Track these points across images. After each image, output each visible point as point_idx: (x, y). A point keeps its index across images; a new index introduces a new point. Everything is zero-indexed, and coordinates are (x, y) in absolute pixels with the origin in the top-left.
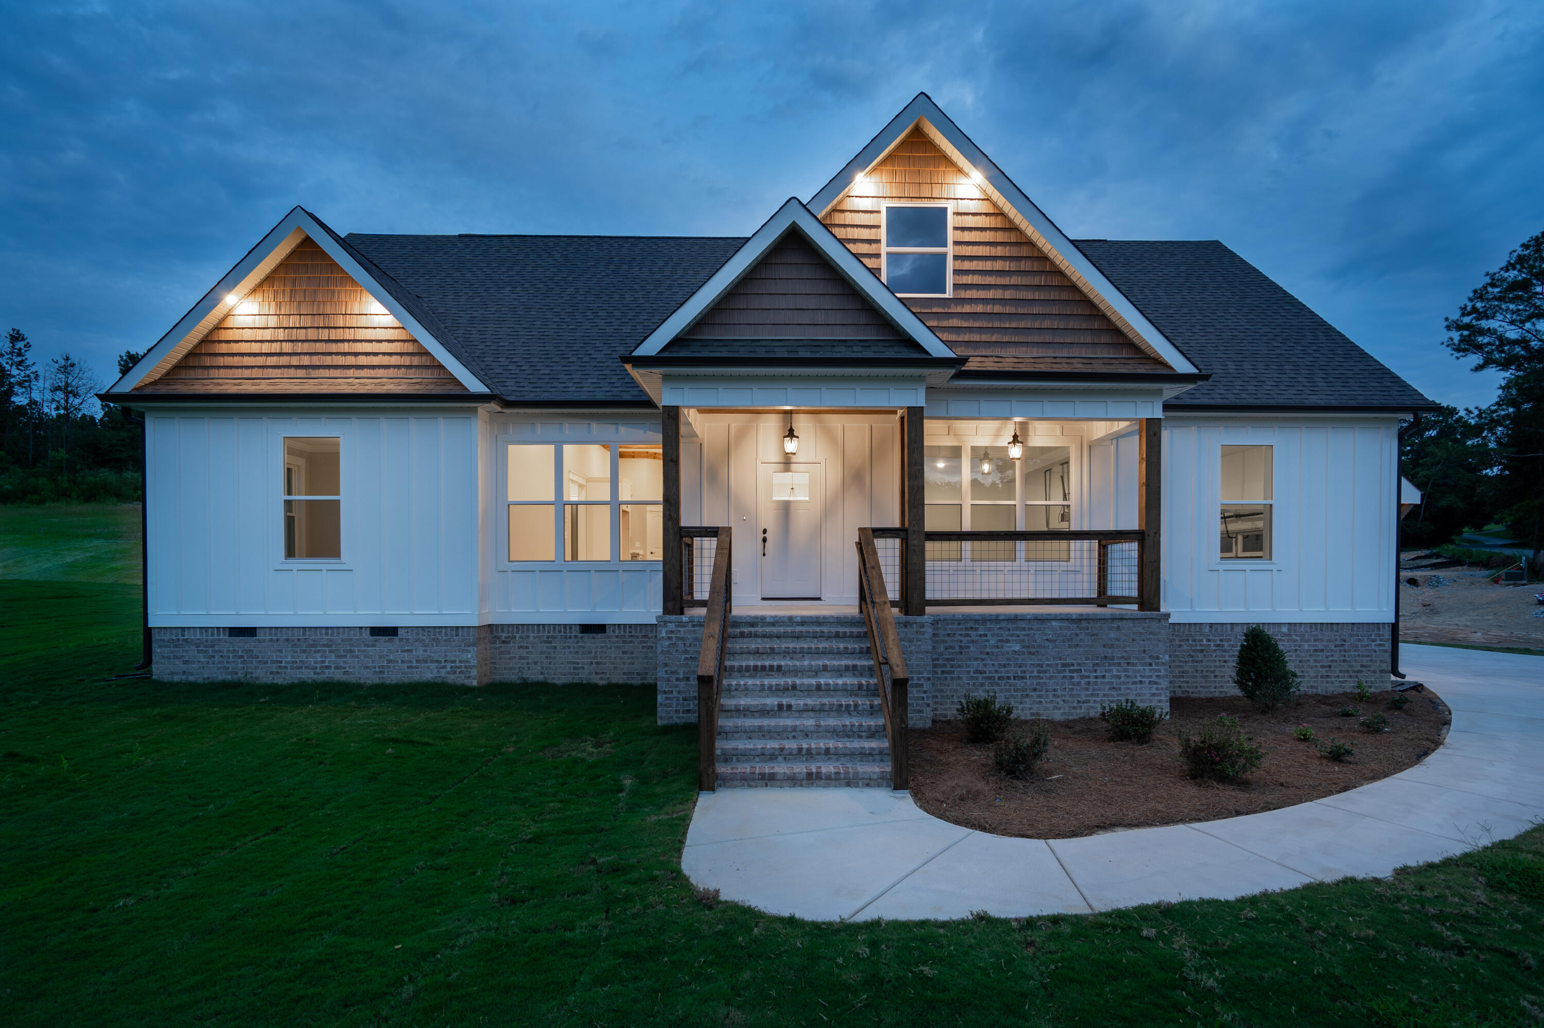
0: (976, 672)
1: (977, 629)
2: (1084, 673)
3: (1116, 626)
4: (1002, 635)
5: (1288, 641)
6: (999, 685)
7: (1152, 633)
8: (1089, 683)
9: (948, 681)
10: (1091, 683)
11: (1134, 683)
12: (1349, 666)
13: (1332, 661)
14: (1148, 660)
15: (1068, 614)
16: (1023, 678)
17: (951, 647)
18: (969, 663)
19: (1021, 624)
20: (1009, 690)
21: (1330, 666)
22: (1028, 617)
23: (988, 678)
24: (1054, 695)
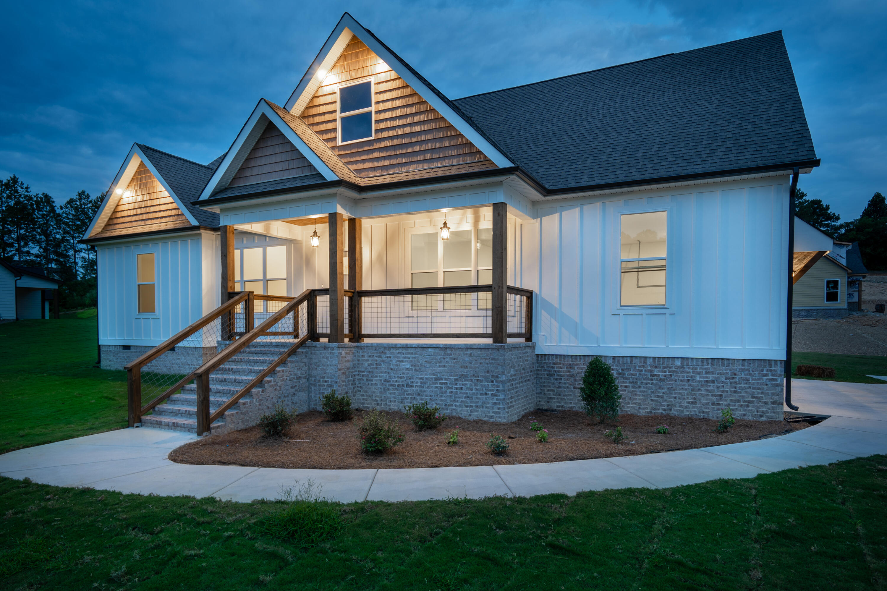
0: (385, 381)
1: (385, 353)
2: (448, 385)
3: (469, 353)
4: (399, 358)
5: (681, 372)
6: (398, 390)
7: (493, 359)
8: (452, 392)
9: (370, 386)
10: (453, 393)
11: (481, 394)
12: (740, 396)
13: (723, 391)
14: (491, 379)
15: (437, 344)
16: (412, 386)
17: (371, 364)
18: (381, 375)
19: (411, 350)
20: (403, 394)
21: (721, 396)
22: (414, 346)
23: (392, 385)
24: (430, 399)
